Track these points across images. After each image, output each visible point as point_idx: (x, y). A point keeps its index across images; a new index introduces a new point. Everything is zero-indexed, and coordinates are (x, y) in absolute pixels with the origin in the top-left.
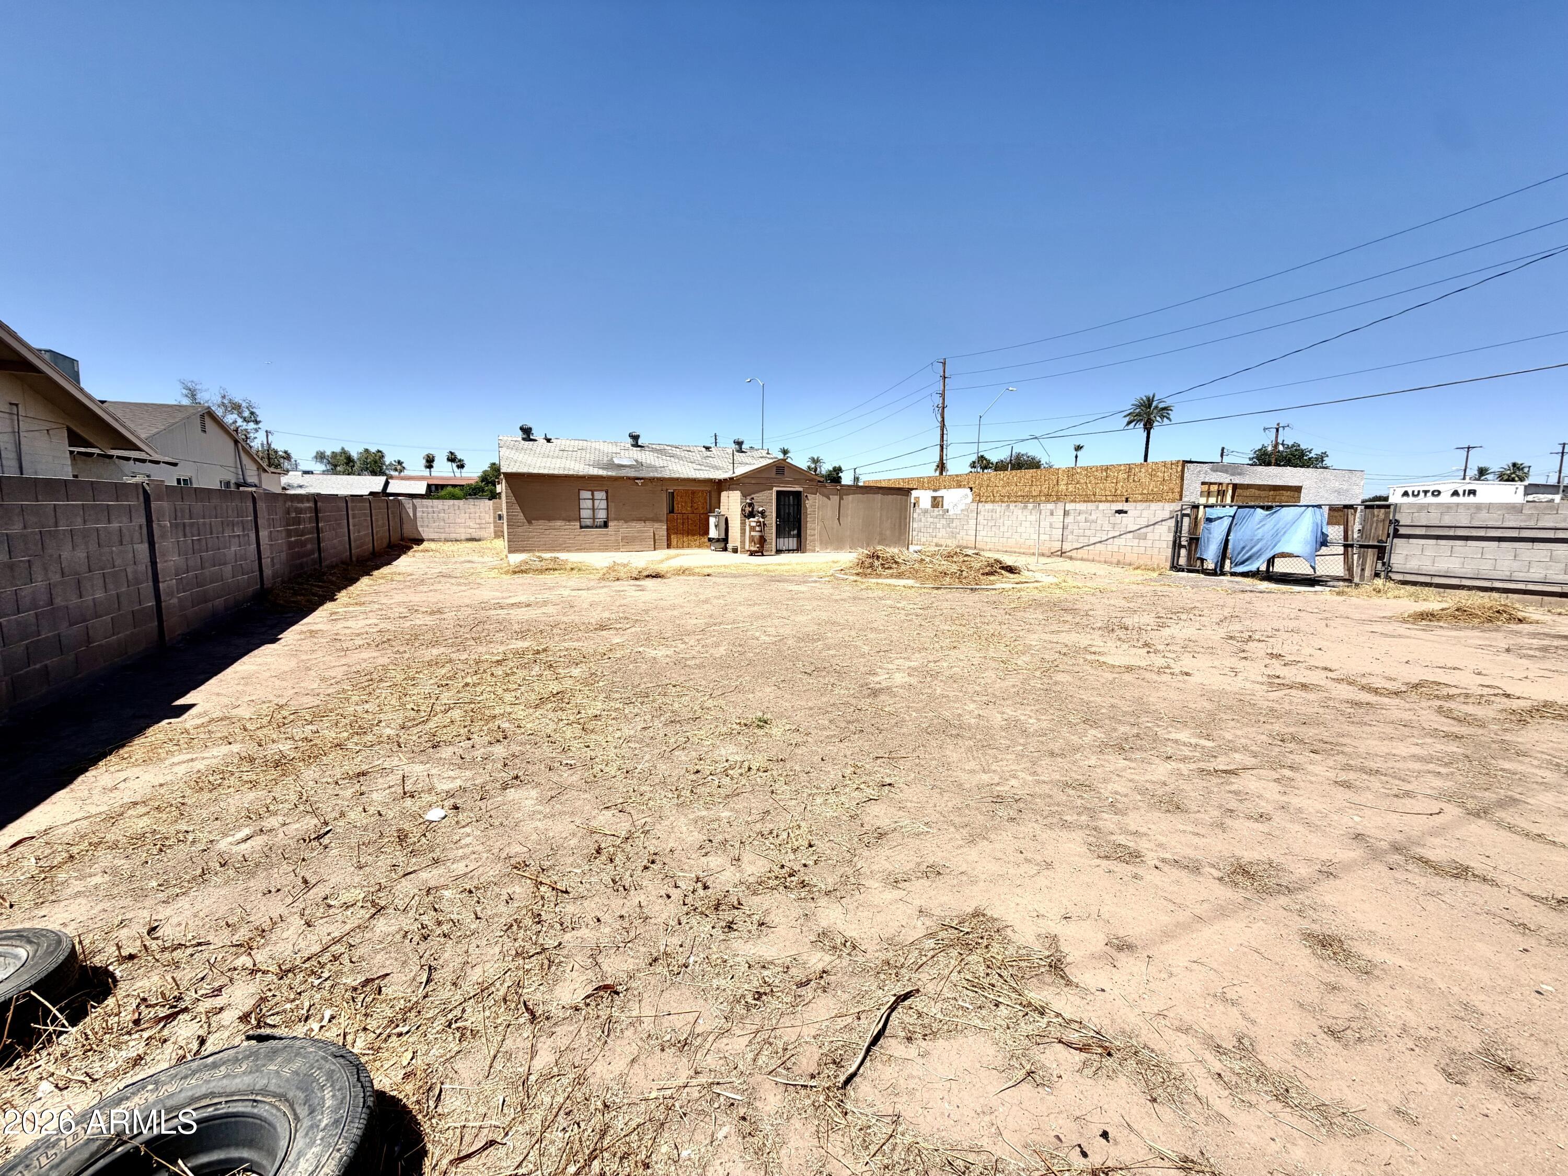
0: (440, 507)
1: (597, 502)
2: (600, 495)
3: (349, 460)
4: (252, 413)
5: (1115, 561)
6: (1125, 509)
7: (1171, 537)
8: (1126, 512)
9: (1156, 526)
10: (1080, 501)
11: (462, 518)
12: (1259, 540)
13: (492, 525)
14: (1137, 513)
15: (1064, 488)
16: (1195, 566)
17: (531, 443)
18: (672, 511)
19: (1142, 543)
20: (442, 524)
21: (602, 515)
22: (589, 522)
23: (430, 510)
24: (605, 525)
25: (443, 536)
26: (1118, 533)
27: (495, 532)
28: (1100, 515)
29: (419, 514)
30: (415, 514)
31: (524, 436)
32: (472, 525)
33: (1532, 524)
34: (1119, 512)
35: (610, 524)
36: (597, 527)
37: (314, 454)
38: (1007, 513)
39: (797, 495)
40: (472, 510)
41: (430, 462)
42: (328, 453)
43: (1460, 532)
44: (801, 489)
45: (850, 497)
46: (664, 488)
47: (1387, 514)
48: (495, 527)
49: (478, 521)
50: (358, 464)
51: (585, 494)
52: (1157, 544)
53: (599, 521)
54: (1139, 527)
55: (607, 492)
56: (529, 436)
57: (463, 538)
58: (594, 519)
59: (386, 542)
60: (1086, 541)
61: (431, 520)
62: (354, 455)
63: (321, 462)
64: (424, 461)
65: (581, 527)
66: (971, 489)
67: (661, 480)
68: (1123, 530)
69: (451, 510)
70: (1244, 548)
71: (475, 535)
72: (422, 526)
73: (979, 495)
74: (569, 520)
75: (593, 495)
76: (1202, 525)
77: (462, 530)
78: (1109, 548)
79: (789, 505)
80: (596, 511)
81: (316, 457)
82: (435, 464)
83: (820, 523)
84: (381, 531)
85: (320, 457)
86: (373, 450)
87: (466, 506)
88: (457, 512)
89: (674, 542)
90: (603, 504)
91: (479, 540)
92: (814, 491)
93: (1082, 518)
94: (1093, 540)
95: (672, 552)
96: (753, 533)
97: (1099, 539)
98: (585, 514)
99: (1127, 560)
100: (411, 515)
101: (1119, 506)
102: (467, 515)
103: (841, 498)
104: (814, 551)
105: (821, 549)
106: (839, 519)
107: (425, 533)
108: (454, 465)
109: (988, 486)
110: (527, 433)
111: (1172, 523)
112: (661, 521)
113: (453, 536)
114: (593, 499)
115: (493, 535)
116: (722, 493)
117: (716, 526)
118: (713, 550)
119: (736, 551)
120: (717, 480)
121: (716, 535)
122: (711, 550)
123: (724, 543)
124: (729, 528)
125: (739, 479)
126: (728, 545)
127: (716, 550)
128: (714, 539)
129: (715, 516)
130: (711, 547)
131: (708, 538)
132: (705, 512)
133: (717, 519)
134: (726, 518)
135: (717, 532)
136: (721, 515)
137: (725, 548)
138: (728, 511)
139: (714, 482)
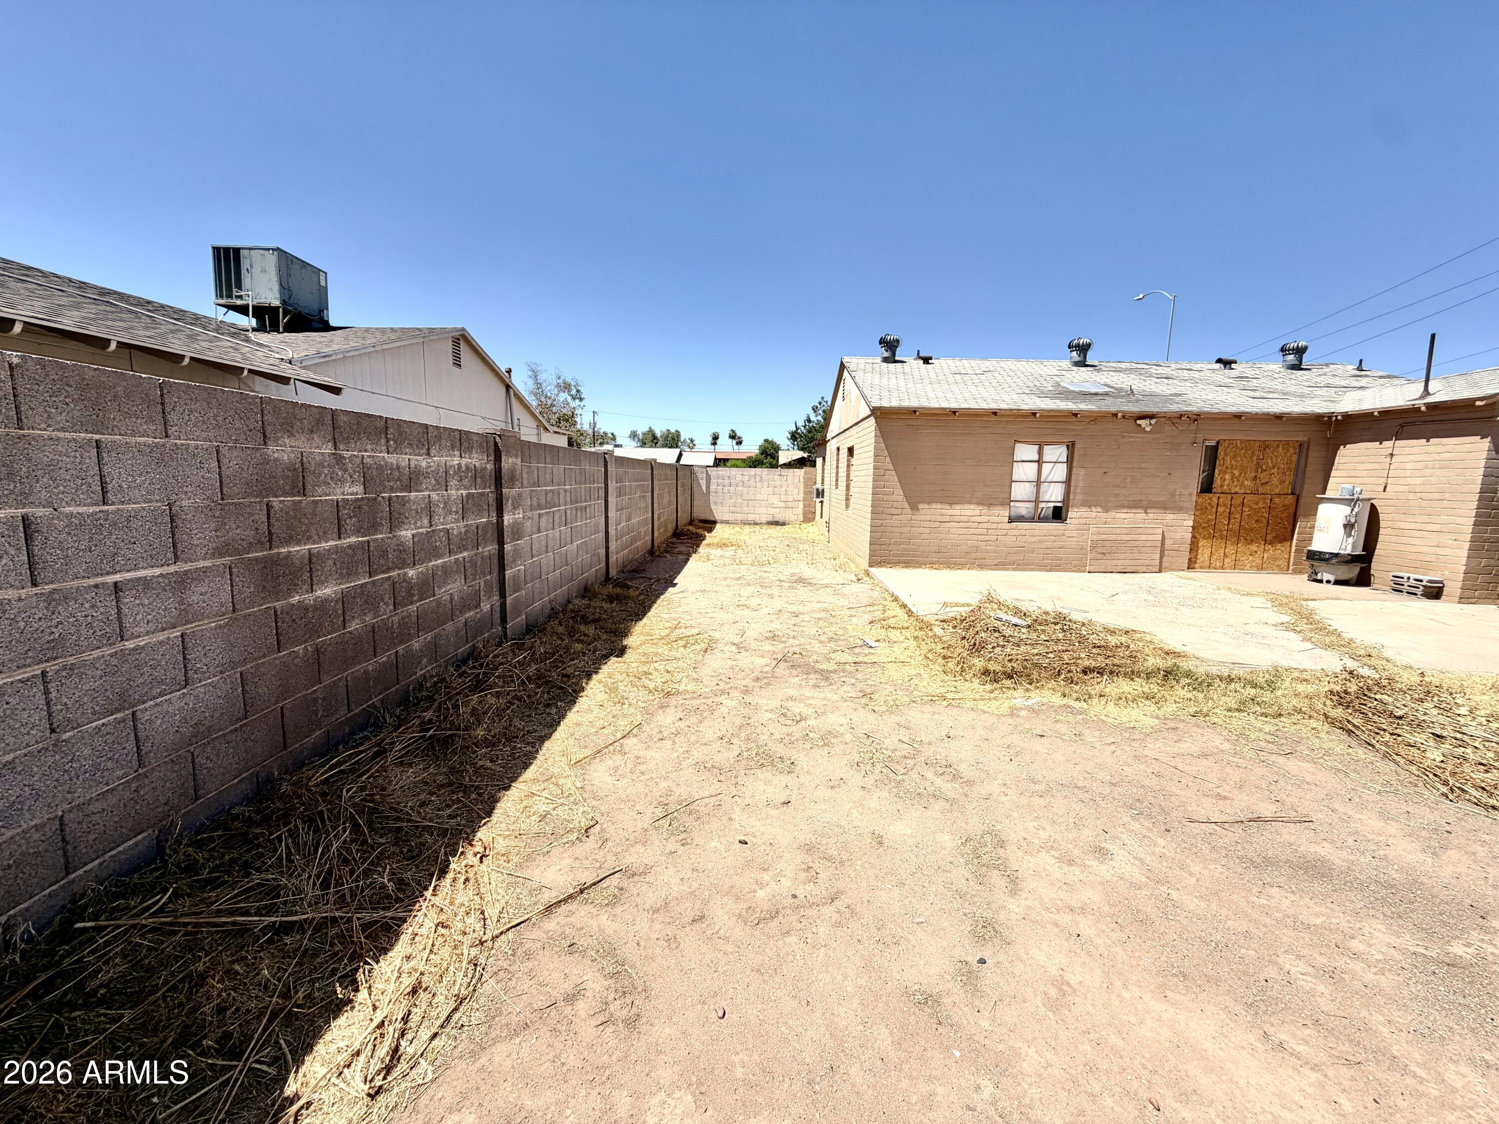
0: (739, 478)
1: (1046, 468)
2: (1056, 453)
3: (654, 438)
4: (578, 391)
11: (764, 493)
13: (801, 505)
17: (899, 365)
18: (1207, 487)
20: (739, 500)
21: (1054, 494)
22: (1024, 509)
23: (727, 481)
24: (1058, 514)
25: (739, 517)
27: (804, 514)
29: (713, 487)
30: (708, 487)
31: (886, 354)
32: (776, 502)
35: (1073, 514)
36: (1042, 519)
37: (629, 433)
40: (778, 483)
41: (715, 438)
42: (640, 432)
46: (1200, 438)
48: (805, 506)
49: (783, 498)
50: (661, 442)
51: (1025, 452)
53: (1047, 507)
55: (1071, 447)
56: (894, 354)
57: (764, 520)
58: (1037, 501)
59: (671, 527)
61: (727, 496)
62: (658, 434)
63: (634, 440)
64: (711, 439)
65: (1011, 520)
67: (1196, 418)
69: (752, 483)
71: (778, 518)
72: (716, 503)
74: (988, 502)
75: (1040, 452)
77: (763, 510)
80: (1044, 487)
81: (630, 436)
82: (718, 442)
84: (666, 514)
85: (633, 435)
86: (673, 430)
87: (771, 477)
88: (759, 485)
89: (1204, 553)
90: (1061, 472)
91: (783, 524)
95: (1199, 577)
98: (1021, 491)
100: (704, 488)
102: (771, 489)
107: (718, 513)
108: (734, 442)
110: (890, 346)
112: (1180, 509)
113: (751, 517)
114: (1040, 462)
115: (801, 518)
116: (1348, 446)
117: (1348, 527)
118: (1328, 582)
119: (1434, 592)
120: (1339, 418)
121: (1343, 547)
122: (1321, 581)
123: (1362, 568)
124: (1382, 531)
125: (1494, 403)
126: (1372, 572)
127: (1337, 582)
128: (1337, 555)
129: (1351, 502)
130: (1316, 574)
131: (1309, 551)
132: (1285, 491)
133: (1356, 510)
134: (1373, 509)
135: (1351, 540)
136: (1363, 500)
137: (1363, 580)
138: (1384, 491)
139: (1324, 423)
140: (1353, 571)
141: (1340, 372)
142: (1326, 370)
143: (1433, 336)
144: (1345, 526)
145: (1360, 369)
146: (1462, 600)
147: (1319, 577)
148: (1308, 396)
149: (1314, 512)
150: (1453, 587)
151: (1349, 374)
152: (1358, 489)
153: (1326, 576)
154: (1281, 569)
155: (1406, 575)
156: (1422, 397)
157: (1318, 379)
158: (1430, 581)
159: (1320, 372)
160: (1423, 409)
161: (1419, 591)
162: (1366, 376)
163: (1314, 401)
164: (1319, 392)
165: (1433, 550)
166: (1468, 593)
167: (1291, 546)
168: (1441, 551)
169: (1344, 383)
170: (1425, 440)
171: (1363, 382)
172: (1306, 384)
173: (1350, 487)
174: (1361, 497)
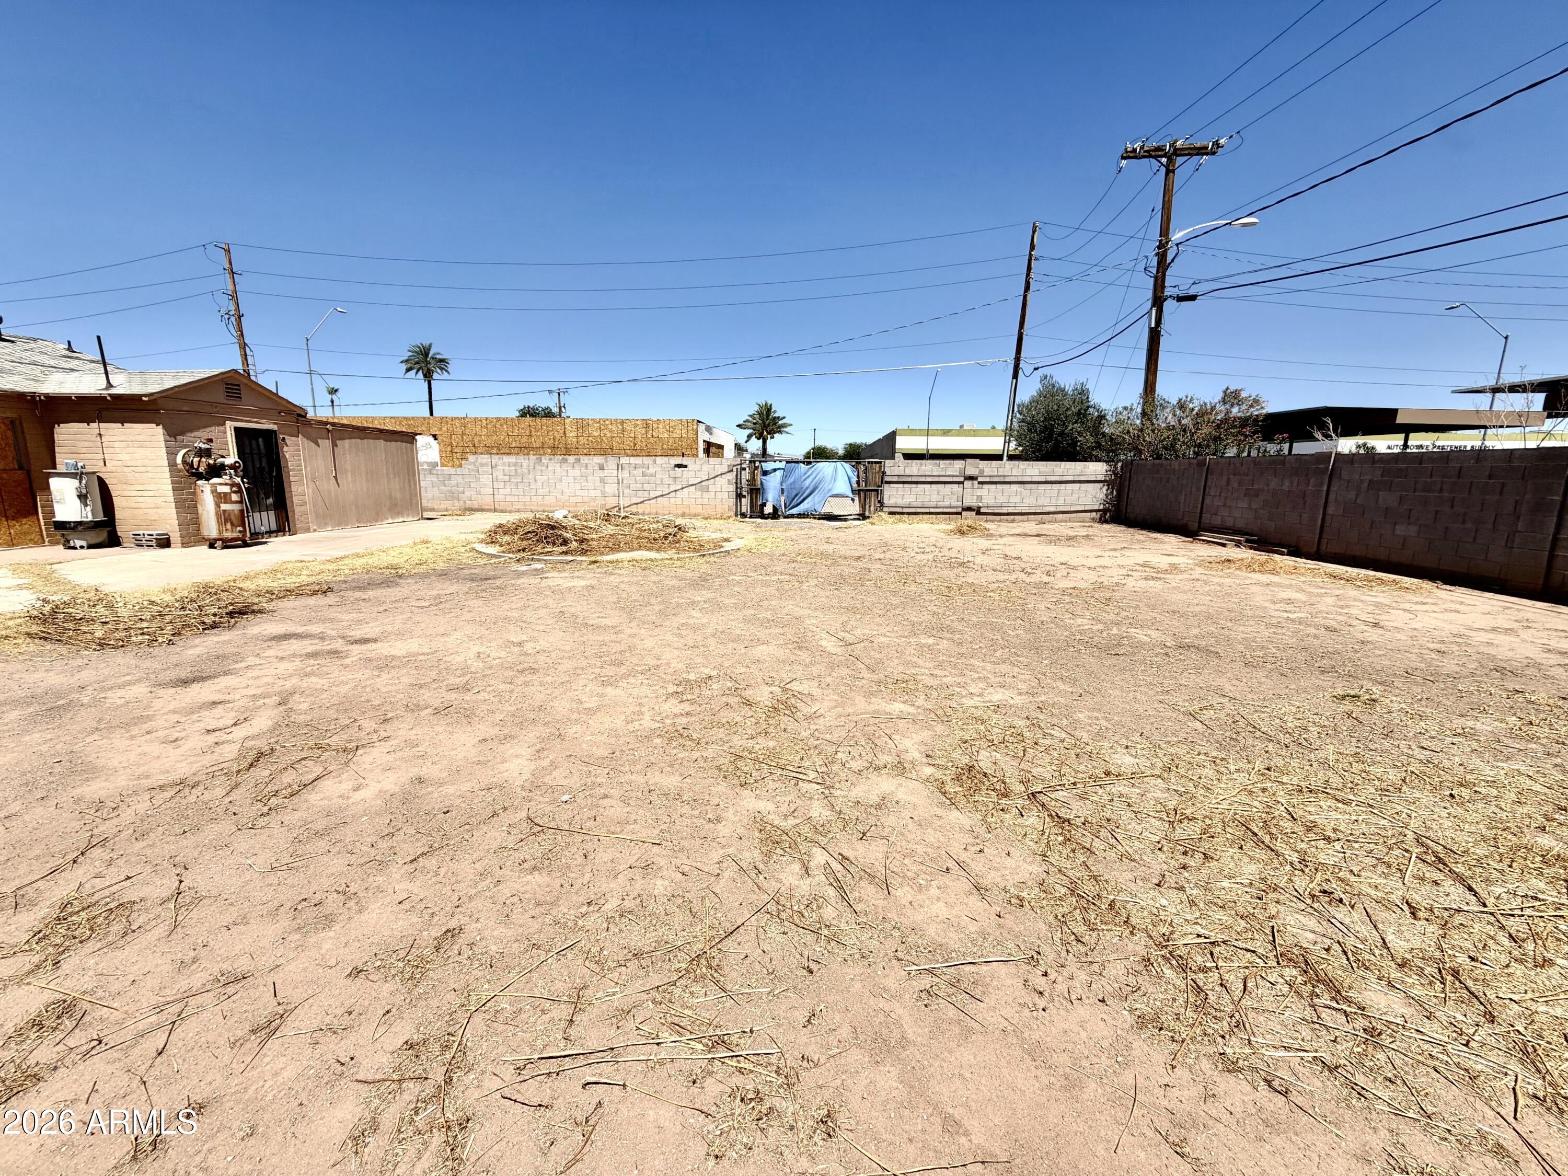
5: (680, 513)
6: (684, 463)
7: (732, 488)
8: (686, 466)
9: (717, 479)
10: (594, 455)
12: (807, 488)
14: (697, 467)
15: (575, 440)
16: (758, 512)
19: (705, 495)
26: (680, 487)
28: (659, 469)
33: (943, 473)
34: (679, 466)
38: (538, 468)
39: (269, 436)
43: (914, 479)
44: (275, 427)
45: (347, 443)
47: (880, 467)
52: (719, 495)
54: (700, 480)
60: (646, 494)
66: (435, 437)
68: (685, 484)
70: (797, 495)
73: (451, 445)
76: (759, 477)
78: (672, 501)
79: (259, 454)
83: (311, 484)
92: (295, 432)
93: (638, 472)
94: (653, 495)
96: (224, 507)
97: (661, 493)
99: (693, 511)
101: (679, 461)
103: (334, 445)
104: (307, 530)
105: (319, 527)
106: (336, 477)
109: (463, 434)
111: (732, 476)
116: (61, 425)
117: (82, 497)
118: (82, 547)
119: (164, 543)
120: (42, 398)
121: (84, 515)
122: (74, 548)
123: (109, 532)
124: (115, 499)
125: (155, 400)
126: (119, 534)
127: (90, 547)
128: (81, 523)
129: (77, 475)
130: (69, 542)
131: (54, 522)
132: (11, 466)
133: (84, 482)
134: (100, 479)
135: (89, 509)
136: (86, 474)
137: (113, 541)
138: (105, 465)
139: (28, 401)
140: (103, 536)
141: (49, 349)
142: (33, 345)
143: (99, 338)
144: (79, 497)
145: (70, 349)
146: (184, 545)
147: (72, 544)
148: (10, 372)
149: (47, 487)
150: (175, 537)
151: (59, 353)
152: (80, 464)
153: (78, 543)
154: (35, 543)
155: (141, 532)
156: (107, 389)
157: (23, 355)
158: (158, 535)
159: (26, 346)
160: (109, 398)
161: (154, 543)
162: (77, 358)
163: (16, 378)
164: (22, 368)
165: (154, 510)
166: (186, 540)
167: (38, 520)
168: (159, 511)
169: (52, 363)
170: (120, 425)
171: (73, 364)
172: (9, 358)
173: (72, 462)
174: (84, 471)
